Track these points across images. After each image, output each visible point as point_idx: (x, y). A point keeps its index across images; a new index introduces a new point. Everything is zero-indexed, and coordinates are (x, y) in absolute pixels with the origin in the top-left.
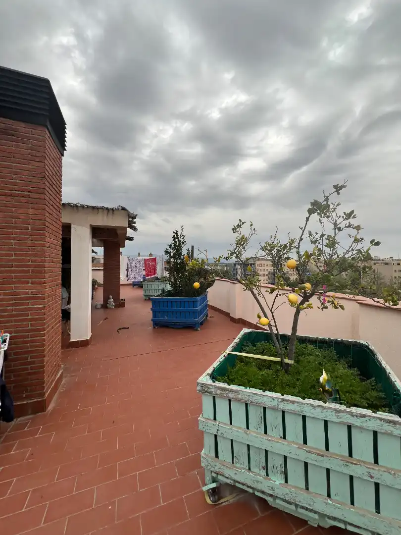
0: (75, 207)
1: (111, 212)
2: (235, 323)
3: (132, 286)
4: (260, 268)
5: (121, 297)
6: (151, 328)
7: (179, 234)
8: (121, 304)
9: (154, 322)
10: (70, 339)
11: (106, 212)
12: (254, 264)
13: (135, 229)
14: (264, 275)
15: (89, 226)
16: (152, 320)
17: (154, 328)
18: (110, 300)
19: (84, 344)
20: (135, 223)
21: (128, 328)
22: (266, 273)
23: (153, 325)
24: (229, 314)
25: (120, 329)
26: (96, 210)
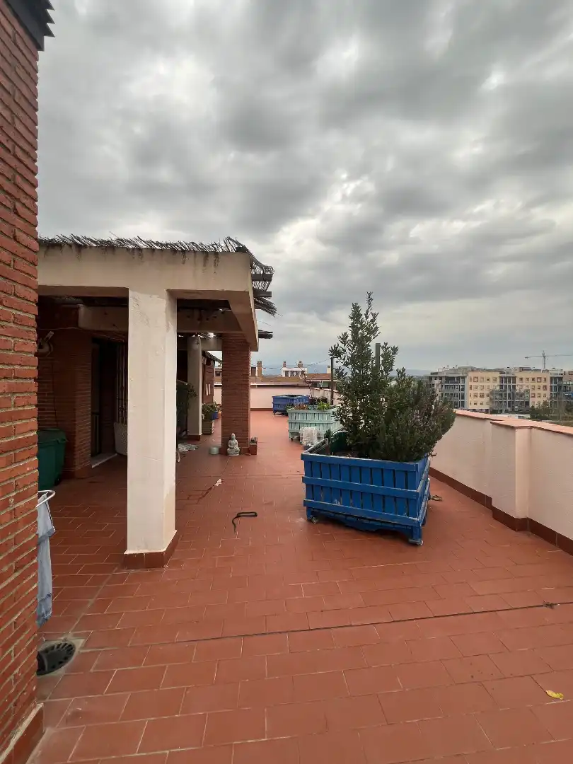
0: (136, 252)
1: (211, 258)
2: (515, 530)
3: (272, 413)
4: (476, 384)
5: (252, 435)
6: (301, 521)
7: (363, 312)
8: (250, 449)
9: (308, 508)
10: (125, 548)
11: (200, 258)
12: (463, 378)
13: (269, 308)
14: (482, 396)
15: (165, 293)
16: (305, 503)
17: (310, 521)
18: (231, 441)
19: (153, 561)
20: (269, 295)
21: (256, 515)
22: (486, 392)
23: (308, 516)
24: (489, 499)
25: (238, 516)
26: (179, 256)
